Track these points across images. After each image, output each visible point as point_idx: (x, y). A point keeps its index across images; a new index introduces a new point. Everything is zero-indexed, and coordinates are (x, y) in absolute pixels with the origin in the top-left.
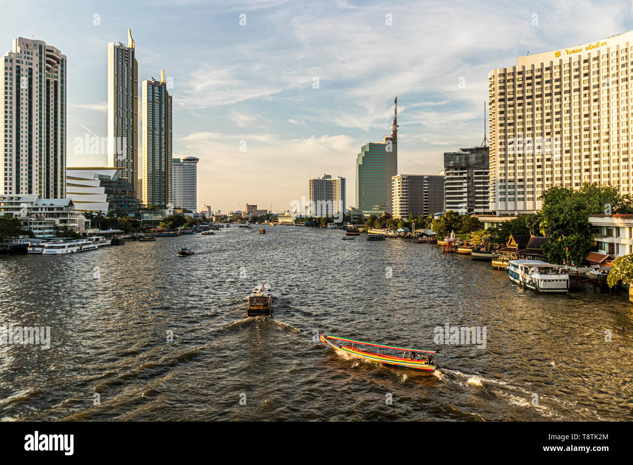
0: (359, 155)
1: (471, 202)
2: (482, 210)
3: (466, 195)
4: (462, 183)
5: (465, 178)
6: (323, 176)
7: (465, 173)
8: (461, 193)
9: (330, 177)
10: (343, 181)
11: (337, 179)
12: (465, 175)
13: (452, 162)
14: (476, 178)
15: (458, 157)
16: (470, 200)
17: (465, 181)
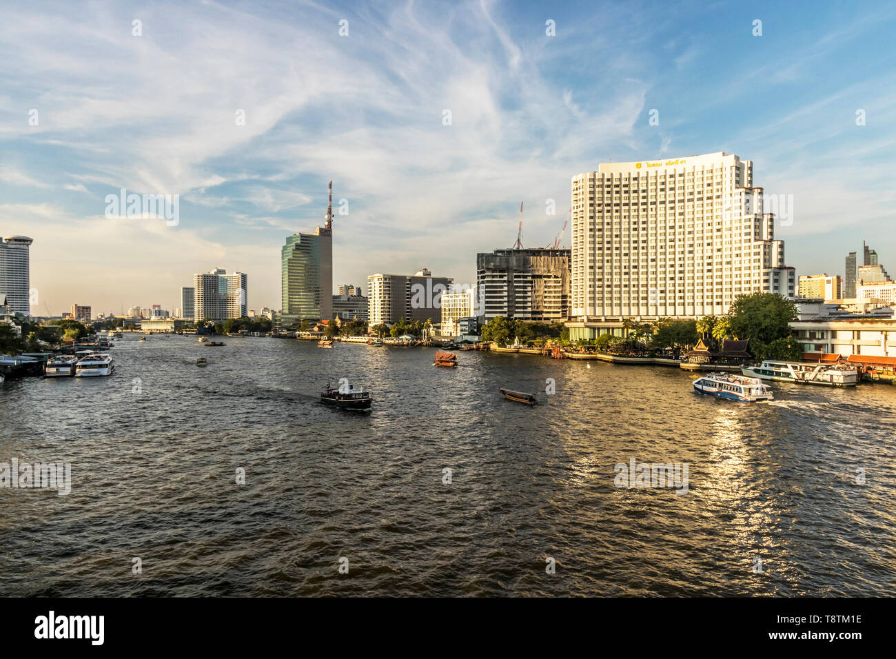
0: (285, 248)
1: (512, 307)
2: (521, 315)
3: (506, 299)
4: (502, 287)
5: (505, 281)
6: (216, 270)
7: (505, 276)
8: (502, 297)
9: (223, 272)
10: (244, 277)
11: (235, 274)
12: (505, 278)
13: (492, 264)
14: (516, 282)
15: (498, 259)
16: (510, 304)
17: (505, 284)
